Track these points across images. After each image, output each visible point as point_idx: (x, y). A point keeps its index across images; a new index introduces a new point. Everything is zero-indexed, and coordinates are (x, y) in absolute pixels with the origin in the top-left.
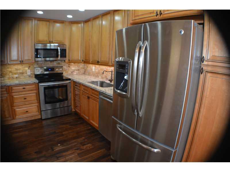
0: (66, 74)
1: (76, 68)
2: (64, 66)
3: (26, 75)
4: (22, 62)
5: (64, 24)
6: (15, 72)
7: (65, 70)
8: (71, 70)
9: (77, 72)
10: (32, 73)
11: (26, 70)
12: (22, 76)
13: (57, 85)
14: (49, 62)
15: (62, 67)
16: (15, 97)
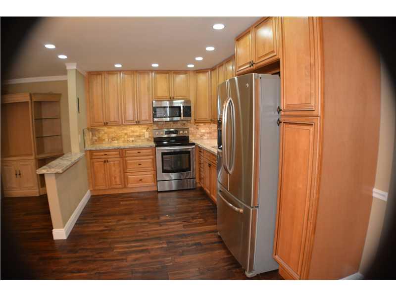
0: (193, 138)
1: (207, 131)
2: (191, 127)
3: (144, 138)
4: (138, 123)
5: (187, 75)
6: (131, 134)
7: (192, 134)
8: (200, 134)
9: (209, 135)
10: (150, 135)
11: (144, 133)
12: (139, 139)
13: (178, 151)
14: (172, 122)
15: (187, 129)
16: (128, 161)
